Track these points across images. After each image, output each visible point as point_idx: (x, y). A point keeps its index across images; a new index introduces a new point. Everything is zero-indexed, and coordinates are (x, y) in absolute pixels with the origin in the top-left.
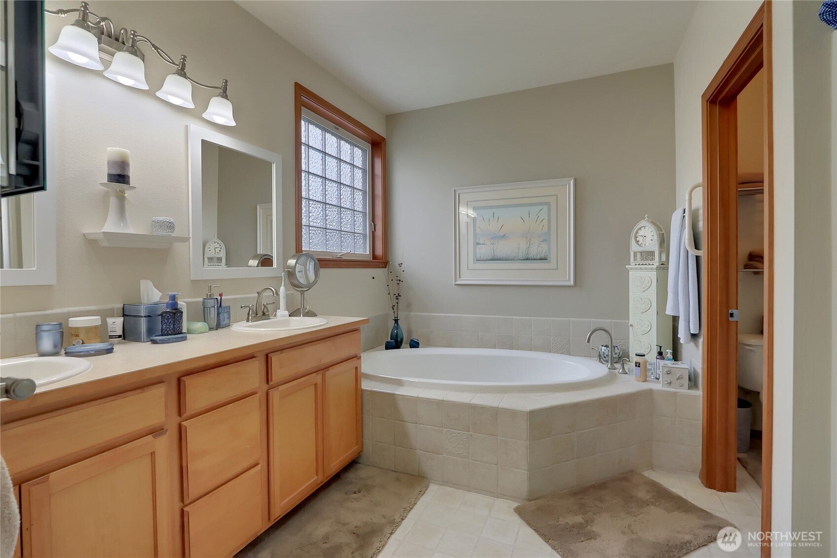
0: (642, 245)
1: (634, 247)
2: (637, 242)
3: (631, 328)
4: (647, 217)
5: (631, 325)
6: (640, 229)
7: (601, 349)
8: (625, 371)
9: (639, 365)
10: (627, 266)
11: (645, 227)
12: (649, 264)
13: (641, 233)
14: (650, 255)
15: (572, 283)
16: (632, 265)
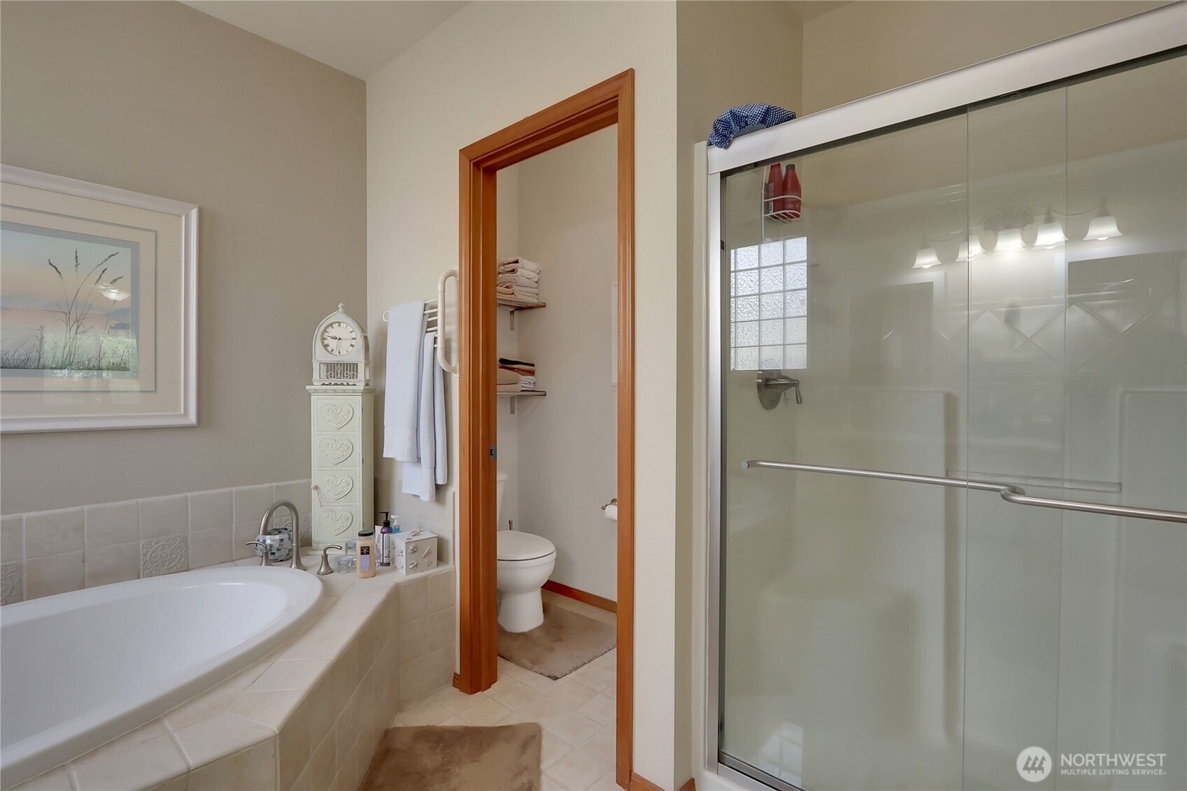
0: (334, 352)
1: (320, 355)
2: (326, 346)
3: (314, 493)
4: (343, 308)
5: (316, 488)
6: (331, 325)
7: (265, 541)
8: (330, 569)
9: (368, 550)
10: (308, 387)
11: (339, 323)
12: (348, 384)
13: (332, 332)
14: (349, 369)
15: (192, 418)
16: (317, 385)
